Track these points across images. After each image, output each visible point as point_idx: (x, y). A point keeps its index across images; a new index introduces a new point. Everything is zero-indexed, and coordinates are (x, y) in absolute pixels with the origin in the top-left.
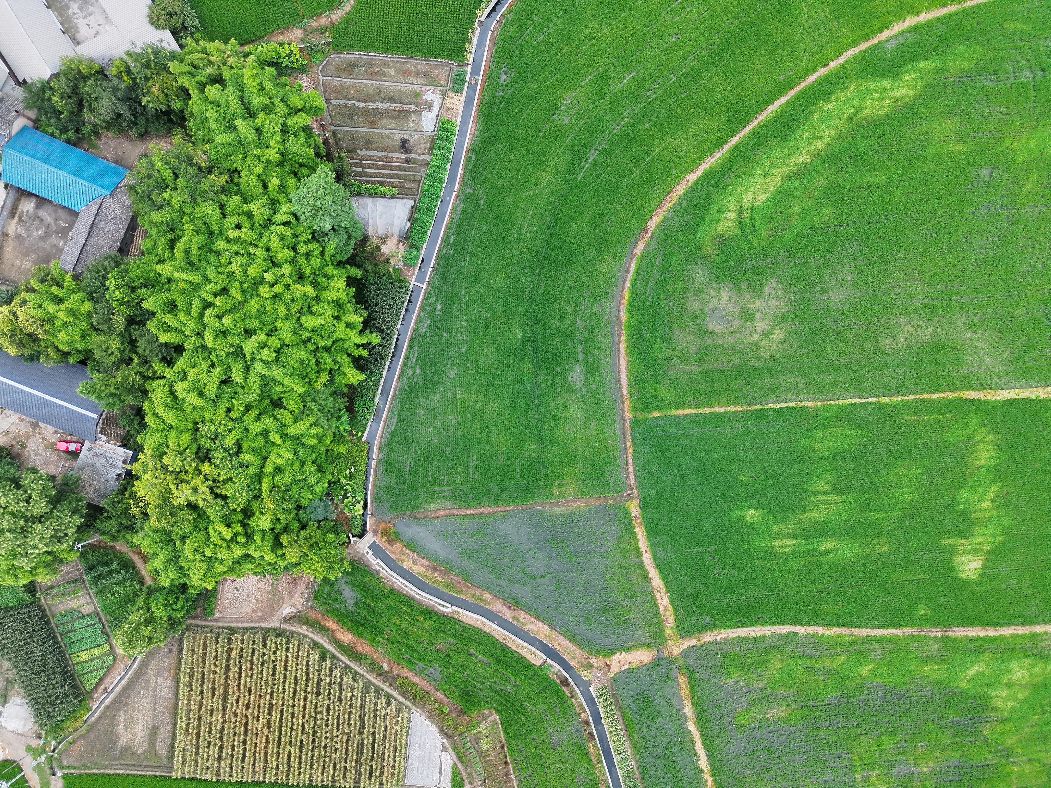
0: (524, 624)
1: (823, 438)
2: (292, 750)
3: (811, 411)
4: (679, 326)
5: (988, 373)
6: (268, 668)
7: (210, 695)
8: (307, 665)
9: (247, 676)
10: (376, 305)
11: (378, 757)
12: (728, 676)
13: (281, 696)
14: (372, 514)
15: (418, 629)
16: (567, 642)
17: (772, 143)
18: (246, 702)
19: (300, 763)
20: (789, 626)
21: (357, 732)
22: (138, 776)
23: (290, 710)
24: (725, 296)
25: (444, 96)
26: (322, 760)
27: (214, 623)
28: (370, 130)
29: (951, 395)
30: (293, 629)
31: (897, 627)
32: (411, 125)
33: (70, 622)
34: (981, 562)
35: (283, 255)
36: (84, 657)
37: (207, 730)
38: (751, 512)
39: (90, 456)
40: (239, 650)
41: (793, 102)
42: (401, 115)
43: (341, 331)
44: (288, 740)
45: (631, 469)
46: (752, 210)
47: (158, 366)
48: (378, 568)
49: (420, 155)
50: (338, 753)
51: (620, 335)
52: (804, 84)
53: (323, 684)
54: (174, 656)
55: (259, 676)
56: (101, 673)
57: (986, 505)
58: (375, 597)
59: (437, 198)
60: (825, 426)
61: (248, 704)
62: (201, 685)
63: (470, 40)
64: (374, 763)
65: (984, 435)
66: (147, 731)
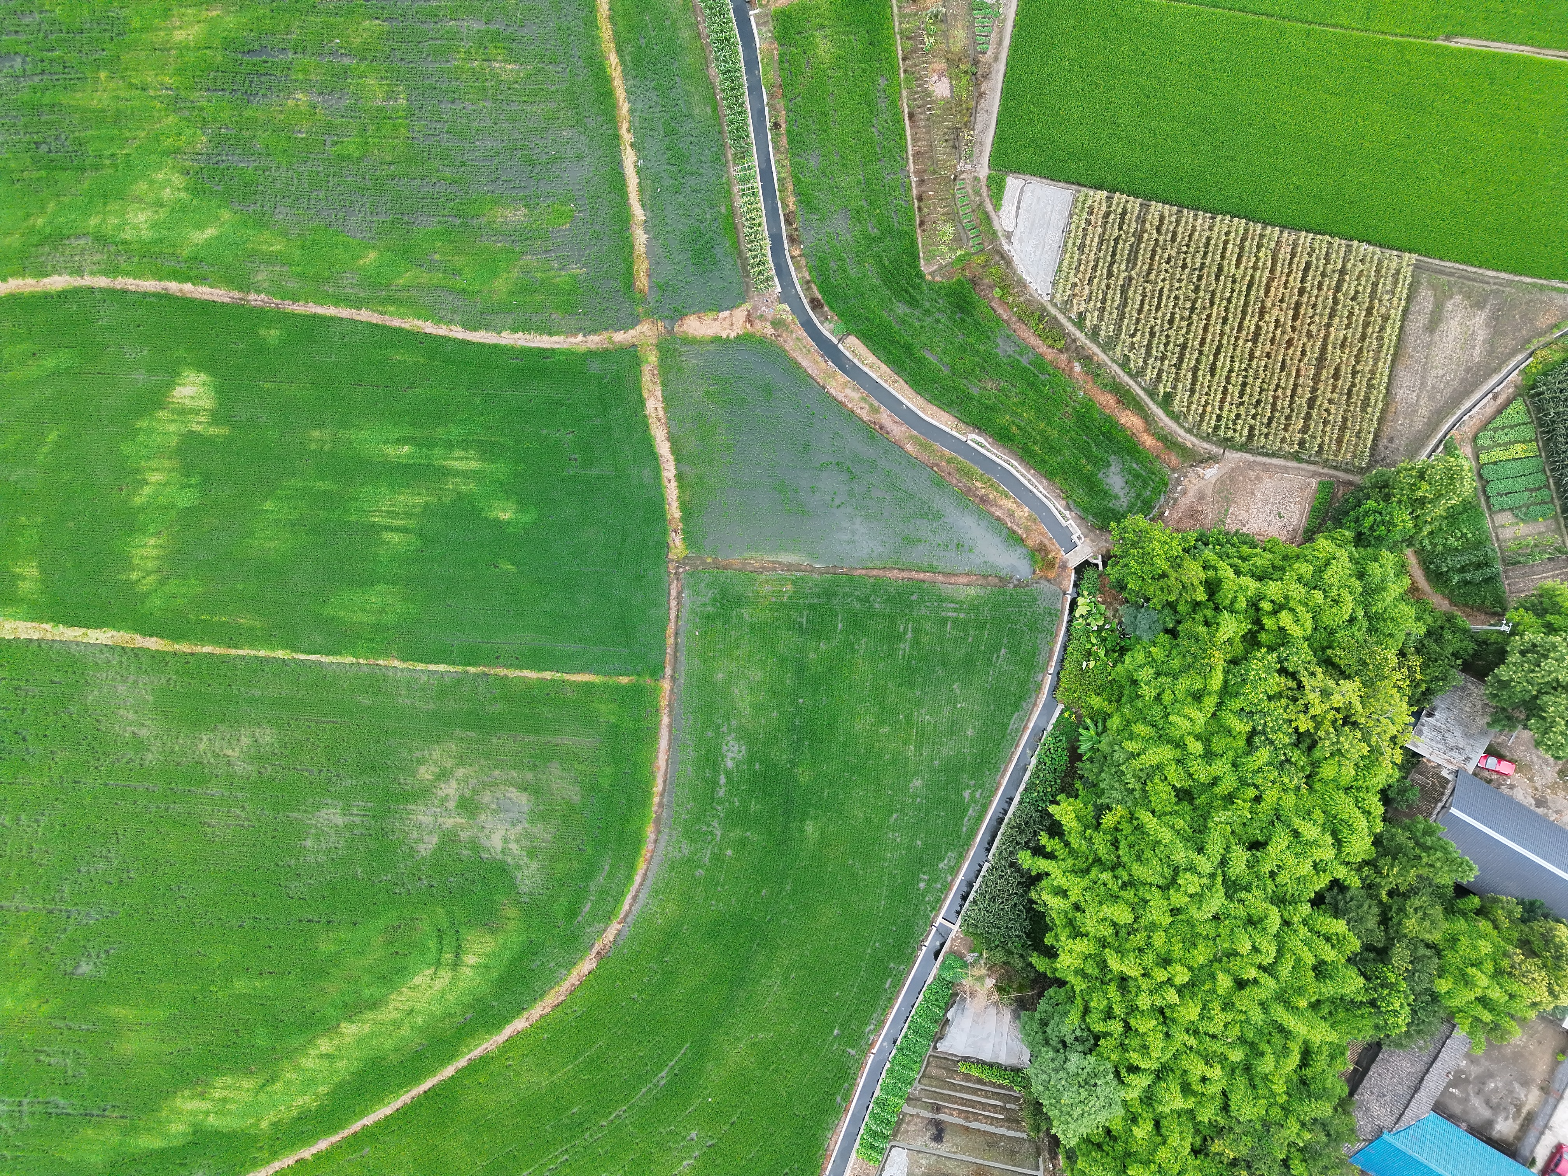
0: (863, 399)
1: (383, 610)
2: (1233, 270)
3: (395, 653)
4: (571, 807)
5: (123, 672)
6: (1251, 395)
7: (1343, 368)
8: (1192, 391)
9: (1285, 389)
10: (1015, 905)
11: (1109, 241)
12: (575, 279)
13: (1238, 352)
15: (1021, 416)
16: (805, 364)
17: (394, 1058)
18: (1291, 351)
19: (1225, 249)
20: (475, 340)
21: (1134, 282)
22: (1465, 263)
23: (1227, 329)
24: (496, 842)
26: (1192, 250)
27: (1321, 471)
28: (986, 1163)
29: (184, 647)
30: (1205, 445)
31: (314, 316)
32: (924, 1162)
33: (1533, 504)
34: (175, 393)
35: (1146, 1025)
36: (1519, 450)
37: (1354, 318)
38: (506, 516)
39: (1468, 749)
40: (1291, 429)
41: (354, 1114)
43: (1076, 887)
44: (1237, 286)
45: (673, 603)
46: (438, 964)
47: (1354, 882)
48: (1067, 513)
49: (918, 1116)
50: (1166, 256)
51: (661, 805)
52: (335, 1138)
53: (1174, 361)
54: (1387, 431)
55: (1266, 386)
56: (1498, 422)
57: (155, 477)
58: (1077, 471)
59: (902, 1049)
60: (377, 628)
61: (1287, 348)
62: (1353, 385)
64: (1116, 234)
65: (144, 581)
66: (1443, 326)
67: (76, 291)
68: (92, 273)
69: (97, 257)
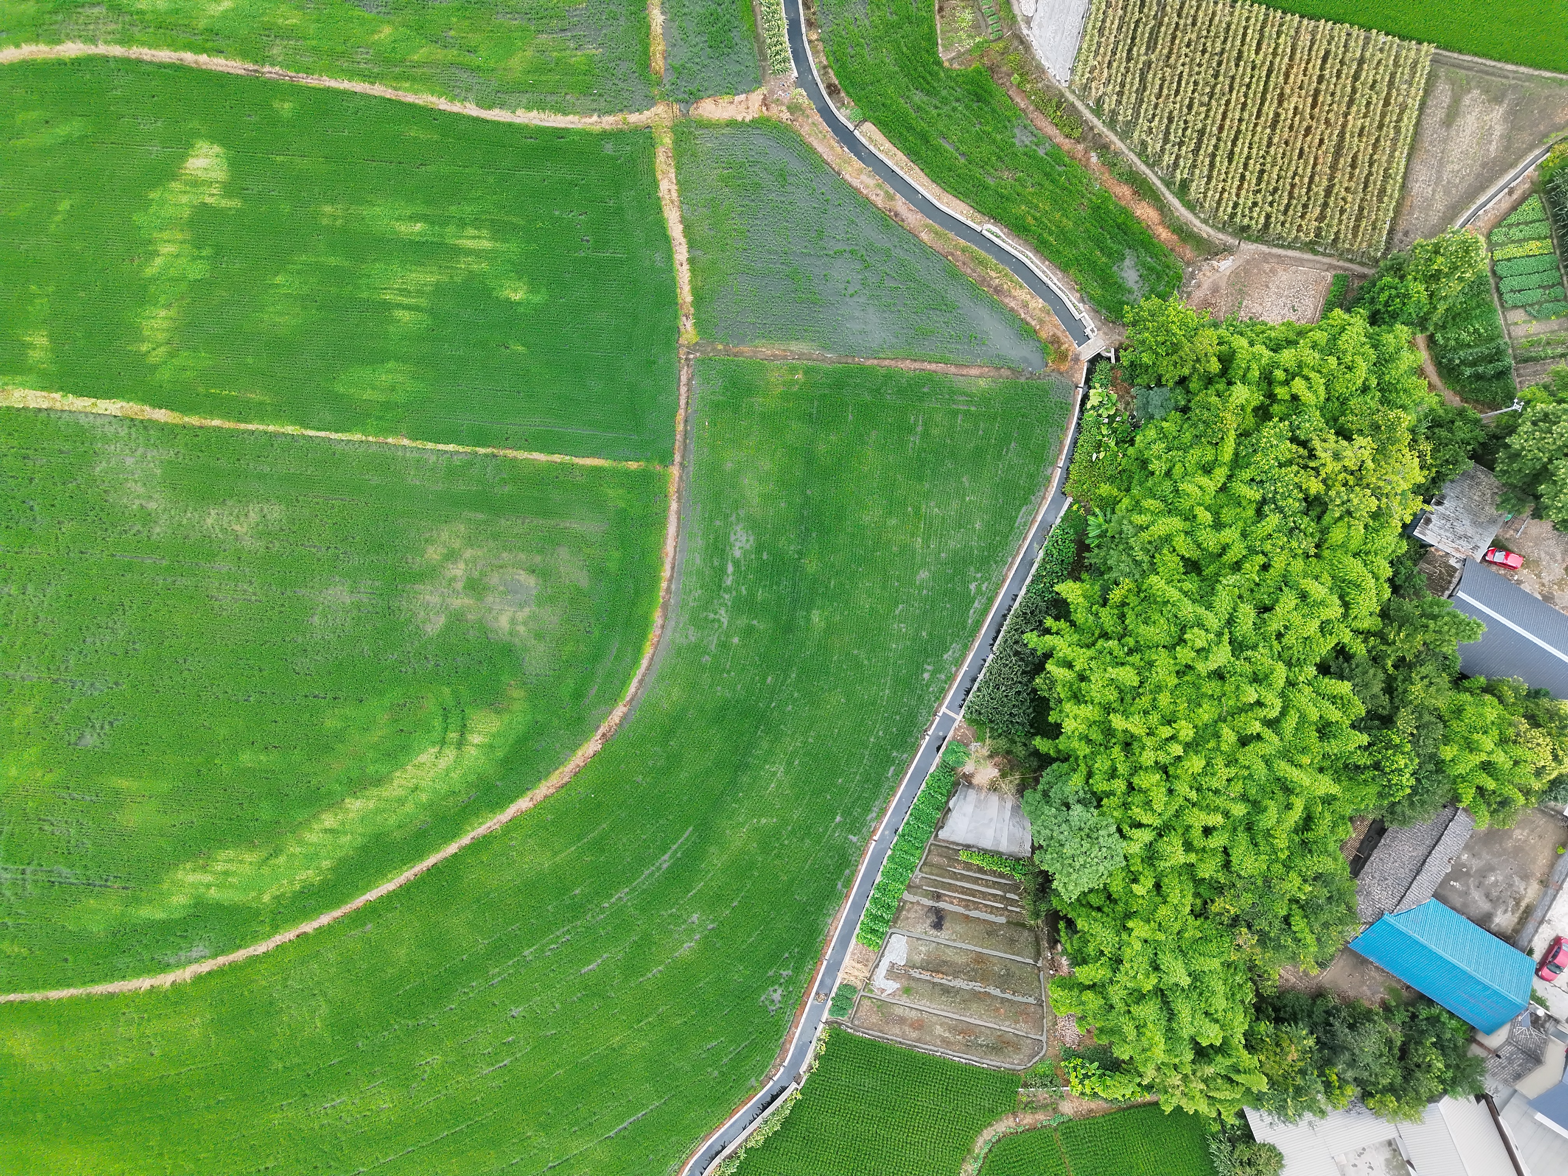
0: (879, 186)
1: (393, 389)
2: (1253, 56)
3: (404, 432)
4: (579, 590)
5: (133, 445)
6: (1268, 183)
7: (1360, 157)
8: (1210, 178)
9: (1302, 177)
10: (1018, 693)
11: (1129, 24)
12: (590, 58)
13: (1256, 139)
14: (1077, 387)
15: (1037, 206)
16: (820, 149)
17: (398, 835)
18: (1309, 138)
19: (1245, 35)
20: (489, 118)
21: (1153, 65)
22: (1485, 56)
23: (1246, 115)
24: (504, 622)
25: (868, 982)
26: (1212, 34)
27: (1336, 263)
28: (985, 951)
29: (194, 420)
30: (1221, 236)
31: (328, 90)
32: (923, 949)
33: (1547, 301)
34: (188, 165)
35: (1149, 780)
36: (1533, 247)
37: (1372, 107)
38: (518, 296)
39: (1476, 538)
40: (1307, 216)
41: (357, 889)
42: (935, 966)
43: (1081, 658)
44: (1257, 72)
45: (683, 390)
46: (443, 742)
47: (1359, 649)
48: (1081, 306)
49: (918, 903)
50: (1186, 39)
51: (668, 590)
52: (337, 913)
53: (1192, 146)
54: (1402, 225)
55: (1283, 173)
56: (1513, 218)
57: (167, 249)
58: (1093, 265)
59: (904, 836)
60: (387, 406)
61: (1305, 136)
62: (1370, 174)
63: (817, 1057)
64: (1137, 16)
65: (154, 353)
66: (1460, 121)
67: (90, 59)
68: (106, 42)
69: (112, 27)
